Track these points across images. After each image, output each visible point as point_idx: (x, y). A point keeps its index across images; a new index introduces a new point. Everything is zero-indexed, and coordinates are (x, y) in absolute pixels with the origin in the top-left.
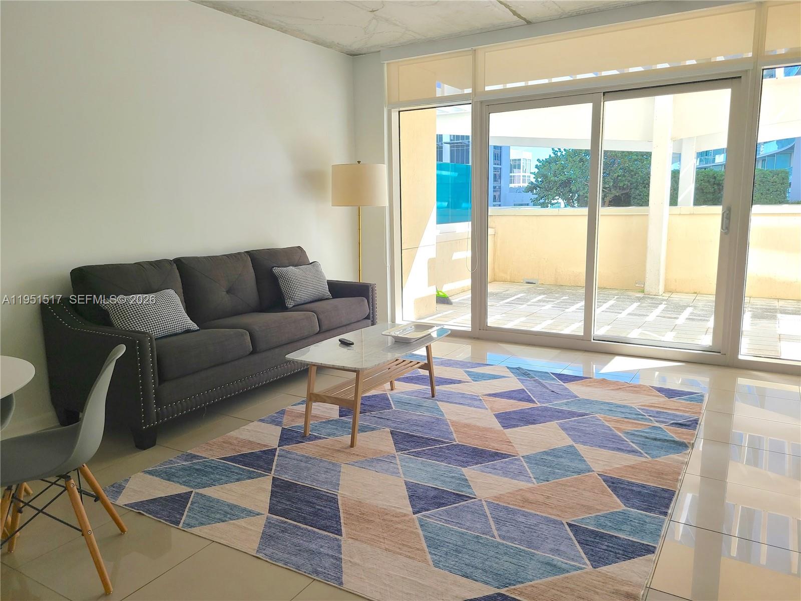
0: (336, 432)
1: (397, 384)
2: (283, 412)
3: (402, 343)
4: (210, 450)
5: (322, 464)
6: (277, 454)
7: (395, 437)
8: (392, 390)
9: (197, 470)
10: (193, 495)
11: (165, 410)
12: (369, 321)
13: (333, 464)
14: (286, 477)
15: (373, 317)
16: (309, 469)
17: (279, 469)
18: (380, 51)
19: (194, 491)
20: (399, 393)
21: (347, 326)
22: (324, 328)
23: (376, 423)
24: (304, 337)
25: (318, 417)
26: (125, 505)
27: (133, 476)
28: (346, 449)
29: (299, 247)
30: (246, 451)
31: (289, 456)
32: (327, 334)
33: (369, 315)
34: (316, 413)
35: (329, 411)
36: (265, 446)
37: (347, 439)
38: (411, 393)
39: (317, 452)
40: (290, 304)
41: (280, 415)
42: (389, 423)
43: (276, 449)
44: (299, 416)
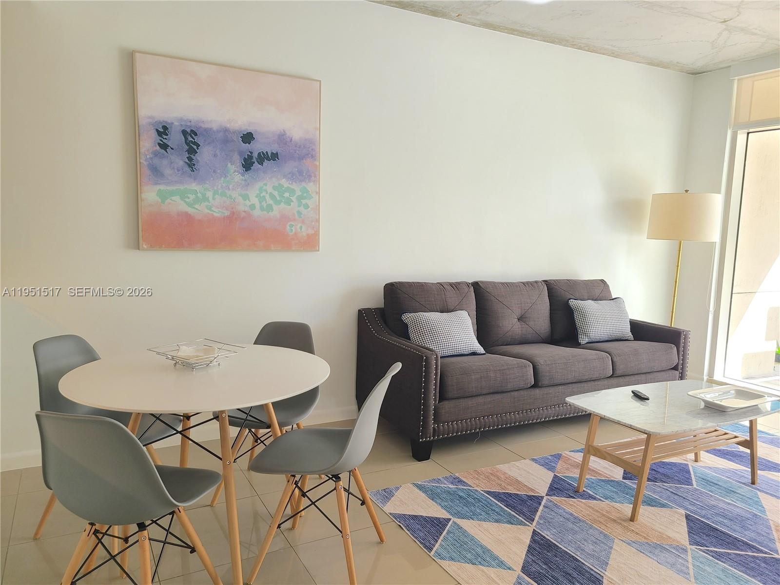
0: (615, 496)
1: (703, 455)
2: (558, 457)
3: (714, 409)
4: (477, 479)
5: (591, 531)
6: (543, 503)
7: (692, 524)
8: (696, 461)
9: (461, 497)
10: (450, 523)
11: (442, 428)
12: (677, 373)
13: (605, 535)
14: (548, 535)
15: (682, 369)
16: (575, 533)
17: (542, 522)
18: (730, 66)
19: (453, 519)
20: (705, 467)
21: (647, 375)
22: (619, 372)
23: (668, 498)
24: (593, 379)
25: (597, 473)
26: (391, 514)
27: (403, 486)
28: (624, 521)
29: (603, 281)
30: (511, 490)
31: (556, 509)
32: (621, 380)
33: (677, 365)
34: (595, 467)
35: (611, 469)
36: (532, 490)
37: (627, 509)
38: (724, 471)
39: (587, 514)
40: (583, 340)
41: (555, 459)
42: (686, 504)
43: (542, 497)
44: (575, 465)
